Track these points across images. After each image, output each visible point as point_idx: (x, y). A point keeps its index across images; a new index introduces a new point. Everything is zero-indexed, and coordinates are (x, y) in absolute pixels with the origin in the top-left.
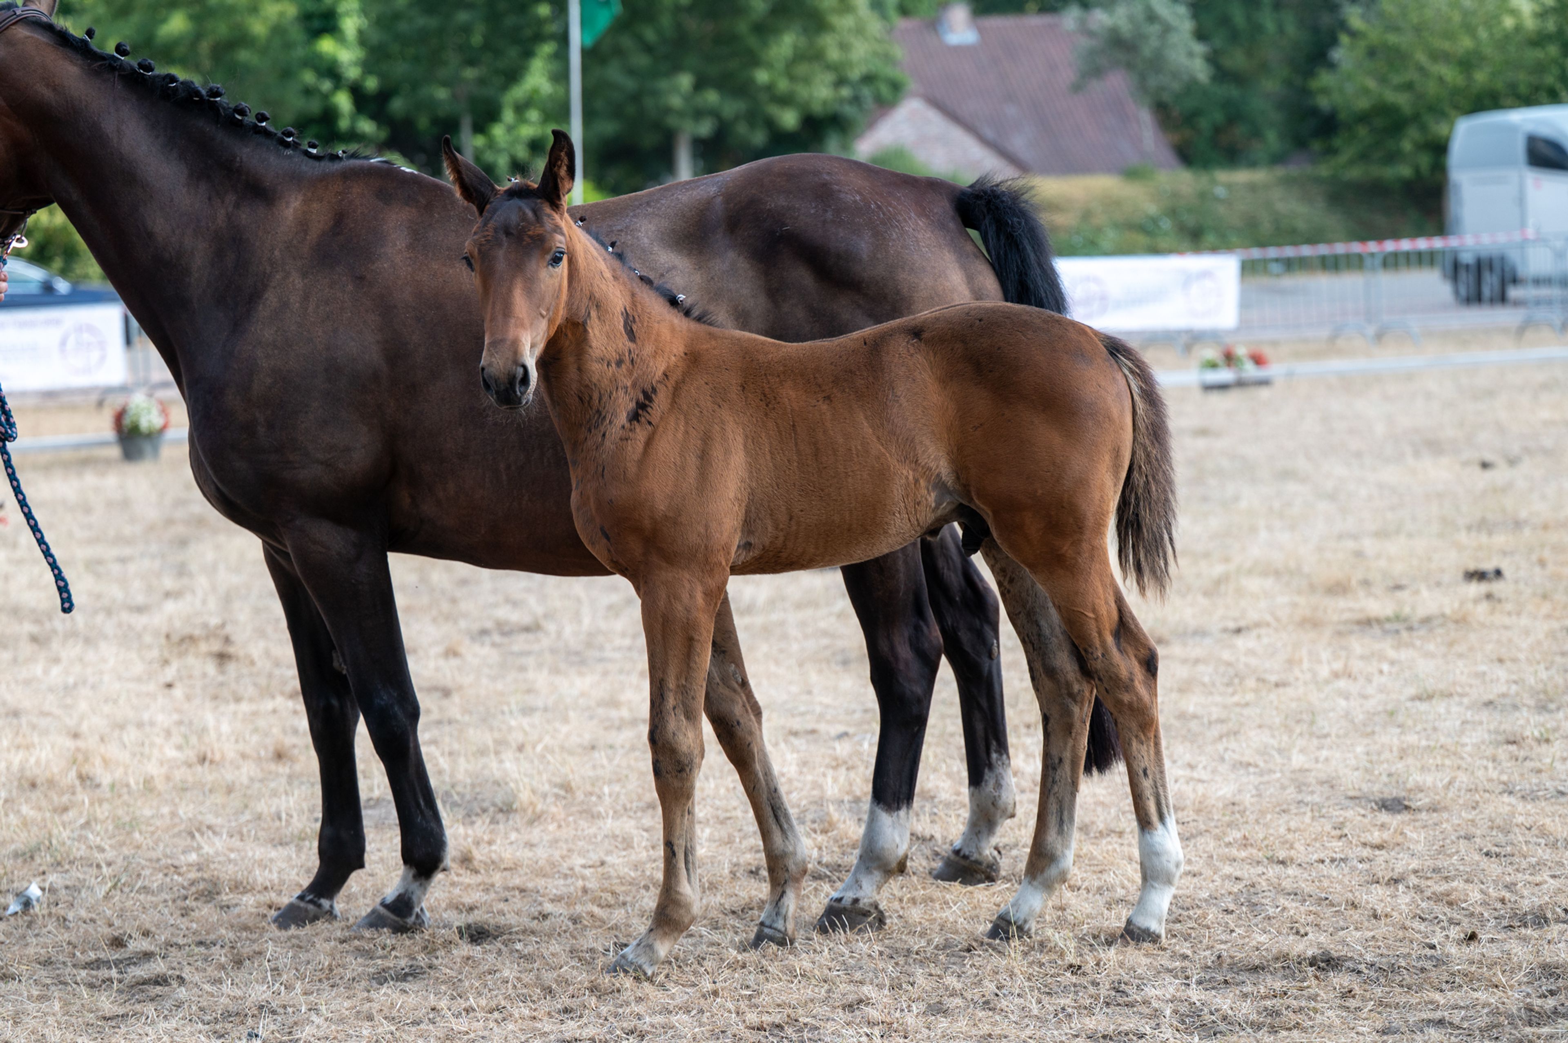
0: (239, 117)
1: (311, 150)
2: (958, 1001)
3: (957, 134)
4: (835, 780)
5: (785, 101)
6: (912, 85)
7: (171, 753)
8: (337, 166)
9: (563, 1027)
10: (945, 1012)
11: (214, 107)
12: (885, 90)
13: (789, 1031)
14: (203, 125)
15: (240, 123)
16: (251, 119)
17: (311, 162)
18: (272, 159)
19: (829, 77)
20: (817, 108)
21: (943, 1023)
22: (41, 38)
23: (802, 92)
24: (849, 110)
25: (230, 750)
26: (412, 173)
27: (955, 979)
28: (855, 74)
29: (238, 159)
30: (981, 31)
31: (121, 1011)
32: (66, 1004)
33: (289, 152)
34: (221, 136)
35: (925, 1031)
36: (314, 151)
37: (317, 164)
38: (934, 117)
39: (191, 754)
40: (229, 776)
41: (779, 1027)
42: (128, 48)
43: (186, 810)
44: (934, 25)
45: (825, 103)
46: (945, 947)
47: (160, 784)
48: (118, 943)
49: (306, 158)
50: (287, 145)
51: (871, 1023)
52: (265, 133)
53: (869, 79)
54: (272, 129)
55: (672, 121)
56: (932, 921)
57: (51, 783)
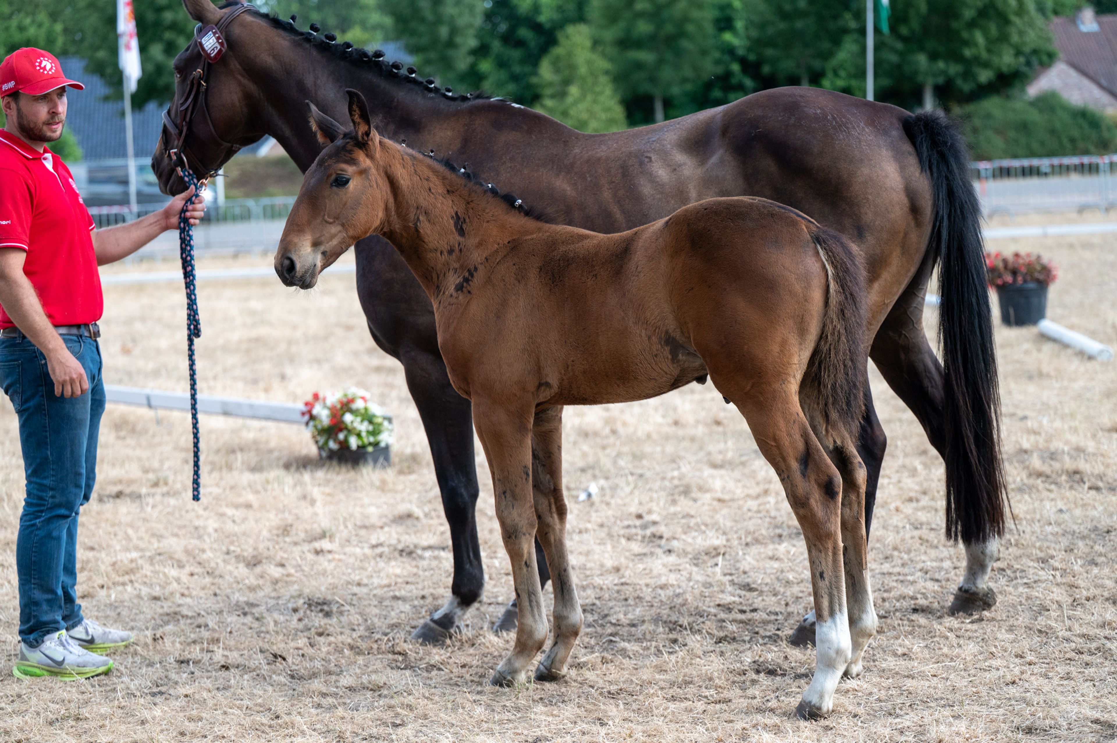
0: (395, 71)
1: (447, 93)
2: (1103, 559)
3: (1086, 83)
4: (1028, 440)
5: (986, 65)
6: (1061, 55)
7: (659, 419)
8: (466, 105)
9: (883, 567)
10: (1096, 565)
11: (378, 64)
12: (1045, 58)
13: (1009, 572)
14: (371, 77)
15: (396, 76)
16: (404, 72)
17: (448, 102)
18: (419, 100)
19: (1012, 51)
20: (1005, 69)
21: (1096, 570)
22: (262, 23)
23: (995, 60)
24: (1024, 69)
25: (690, 419)
26: (519, 108)
27: (1101, 548)
28: (1027, 49)
29: (396, 100)
30: (1099, 23)
31: (645, 551)
32: (614, 547)
33: (432, 95)
34: (383, 84)
35: (1085, 575)
36: (450, 94)
37: (452, 103)
38: (1073, 73)
39: (670, 420)
40: (692, 432)
41: (1003, 570)
42: (318, 26)
43: (670, 449)
44: (1073, 21)
45: (1009, 66)
46: (1094, 530)
47: (655, 436)
48: (639, 517)
49: (444, 99)
50: (430, 90)
51: (1055, 569)
52: (414, 81)
53: (1035, 52)
54: (420, 79)
55: (920, 78)
56: (1087, 517)
57: (596, 434)
